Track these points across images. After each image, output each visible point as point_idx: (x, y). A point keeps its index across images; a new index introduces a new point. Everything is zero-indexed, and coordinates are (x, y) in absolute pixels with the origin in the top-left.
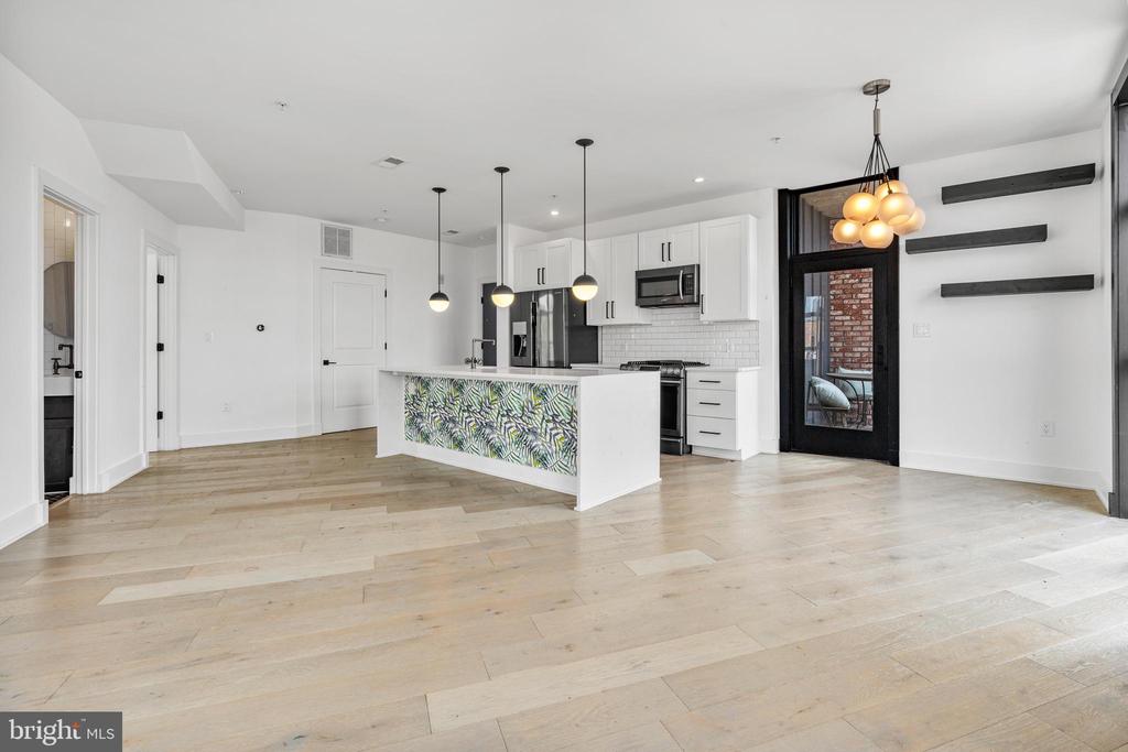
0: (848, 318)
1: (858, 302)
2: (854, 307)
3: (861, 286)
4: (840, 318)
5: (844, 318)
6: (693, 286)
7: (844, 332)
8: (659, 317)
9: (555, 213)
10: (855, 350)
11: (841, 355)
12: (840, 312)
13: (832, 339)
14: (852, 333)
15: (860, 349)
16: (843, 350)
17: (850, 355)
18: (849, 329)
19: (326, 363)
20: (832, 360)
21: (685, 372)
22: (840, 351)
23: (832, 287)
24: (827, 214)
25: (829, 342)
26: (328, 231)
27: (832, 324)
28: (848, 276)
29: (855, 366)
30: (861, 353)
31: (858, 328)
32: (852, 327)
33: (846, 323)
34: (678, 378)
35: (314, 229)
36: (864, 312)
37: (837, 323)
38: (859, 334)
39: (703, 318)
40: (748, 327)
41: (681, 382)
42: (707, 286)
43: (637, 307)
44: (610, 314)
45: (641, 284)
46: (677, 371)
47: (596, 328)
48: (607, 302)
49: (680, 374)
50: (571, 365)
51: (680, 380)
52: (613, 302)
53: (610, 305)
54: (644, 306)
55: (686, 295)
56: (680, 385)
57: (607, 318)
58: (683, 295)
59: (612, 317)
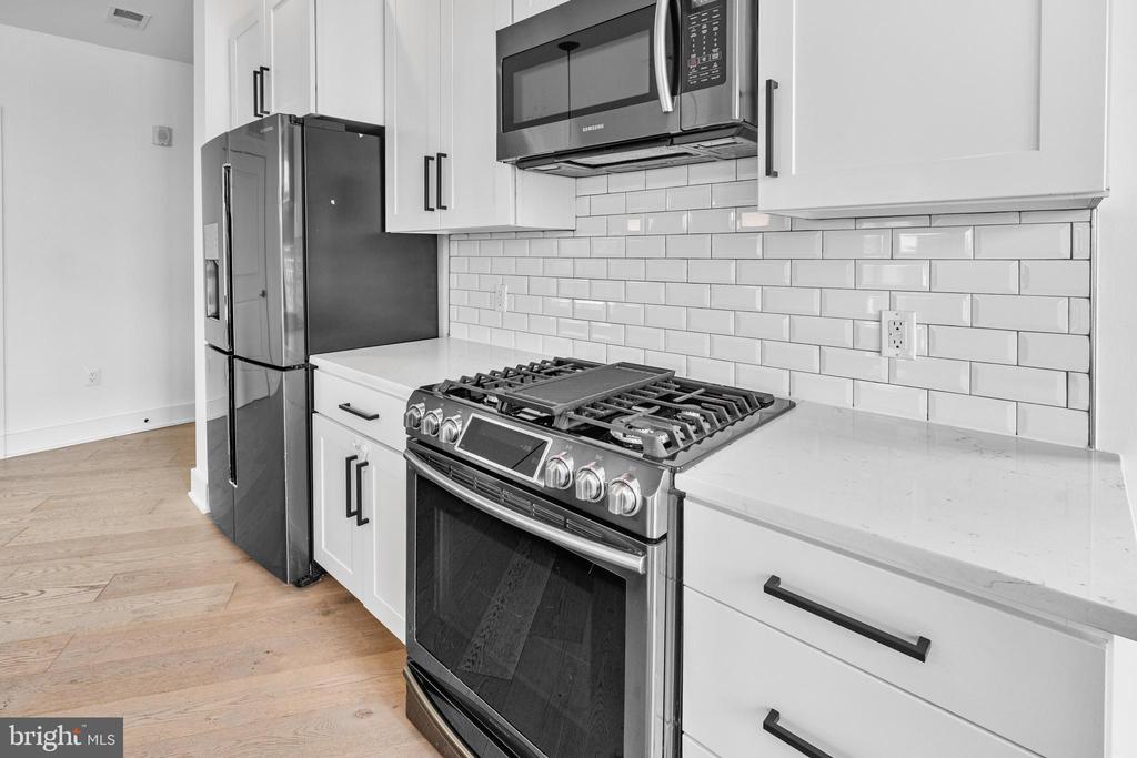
6: (723, 47)
21: (678, 501)
43: (506, 169)
44: (434, 199)
45: (516, 75)
46: (626, 496)
47: (431, 241)
48: (427, 159)
49: (641, 516)
50: (314, 360)
51: (645, 551)
52: (440, 156)
53: (434, 165)
54: (526, 163)
55: (689, 89)
56: (644, 576)
57: (427, 208)
58: (673, 93)
59: (440, 206)
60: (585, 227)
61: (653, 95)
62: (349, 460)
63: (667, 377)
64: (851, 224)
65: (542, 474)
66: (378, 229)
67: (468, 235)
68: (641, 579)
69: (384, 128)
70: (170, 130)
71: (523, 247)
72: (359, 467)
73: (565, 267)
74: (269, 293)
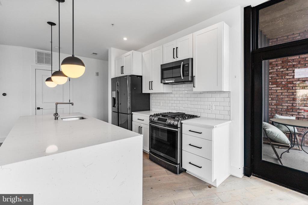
0: (280, 88)
1: (285, 80)
2: (283, 83)
3: (287, 72)
4: (275, 89)
5: (277, 88)
6: (188, 71)
7: (277, 96)
8: (176, 89)
9: (125, 39)
10: (284, 105)
11: (275, 107)
12: (275, 86)
13: (270, 99)
14: (281, 96)
15: (286, 104)
16: (276, 105)
17: (281, 107)
18: (280, 94)
19: (39, 108)
20: (270, 109)
21: (181, 124)
22: (275, 105)
23: (270, 73)
24: (268, 36)
25: (268, 100)
26: (39, 54)
27: (270, 91)
28: (279, 67)
29: (284, 113)
30: (287, 106)
31: (286, 94)
32: (282, 93)
33: (278, 91)
34: (176, 127)
35: (32, 53)
36: (289, 85)
37: (273, 91)
38: (286, 97)
39: (195, 90)
40: (223, 95)
41: (179, 130)
42: (197, 71)
43: (162, 84)
44: (151, 88)
45: (163, 71)
46: (176, 123)
47: (149, 94)
48: (150, 82)
49: (177, 125)
50: (132, 113)
51: (178, 129)
52: (152, 81)
53: (151, 83)
54: (165, 84)
55: (185, 76)
56: (178, 131)
57: (150, 89)
58: (183, 77)
59: (152, 89)
60: (174, 92)
61: (181, 76)
62: (139, 127)
63: (184, 114)
64: (207, 93)
65: (167, 123)
66: (141, 92)
67: (155, 93)
68: (177, 132)
69: (142, 76)
70: (98, 73)
71: (164, 95)
72: (141, 127)
73: (171, 99)
74: (121, 104)
